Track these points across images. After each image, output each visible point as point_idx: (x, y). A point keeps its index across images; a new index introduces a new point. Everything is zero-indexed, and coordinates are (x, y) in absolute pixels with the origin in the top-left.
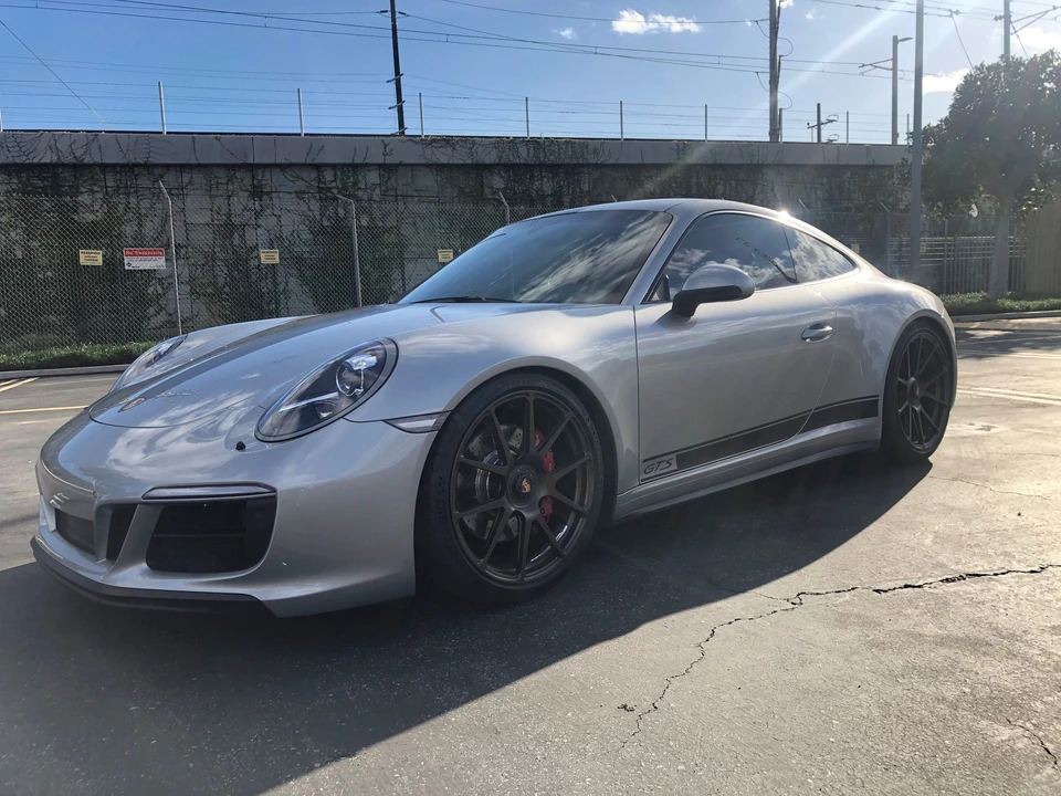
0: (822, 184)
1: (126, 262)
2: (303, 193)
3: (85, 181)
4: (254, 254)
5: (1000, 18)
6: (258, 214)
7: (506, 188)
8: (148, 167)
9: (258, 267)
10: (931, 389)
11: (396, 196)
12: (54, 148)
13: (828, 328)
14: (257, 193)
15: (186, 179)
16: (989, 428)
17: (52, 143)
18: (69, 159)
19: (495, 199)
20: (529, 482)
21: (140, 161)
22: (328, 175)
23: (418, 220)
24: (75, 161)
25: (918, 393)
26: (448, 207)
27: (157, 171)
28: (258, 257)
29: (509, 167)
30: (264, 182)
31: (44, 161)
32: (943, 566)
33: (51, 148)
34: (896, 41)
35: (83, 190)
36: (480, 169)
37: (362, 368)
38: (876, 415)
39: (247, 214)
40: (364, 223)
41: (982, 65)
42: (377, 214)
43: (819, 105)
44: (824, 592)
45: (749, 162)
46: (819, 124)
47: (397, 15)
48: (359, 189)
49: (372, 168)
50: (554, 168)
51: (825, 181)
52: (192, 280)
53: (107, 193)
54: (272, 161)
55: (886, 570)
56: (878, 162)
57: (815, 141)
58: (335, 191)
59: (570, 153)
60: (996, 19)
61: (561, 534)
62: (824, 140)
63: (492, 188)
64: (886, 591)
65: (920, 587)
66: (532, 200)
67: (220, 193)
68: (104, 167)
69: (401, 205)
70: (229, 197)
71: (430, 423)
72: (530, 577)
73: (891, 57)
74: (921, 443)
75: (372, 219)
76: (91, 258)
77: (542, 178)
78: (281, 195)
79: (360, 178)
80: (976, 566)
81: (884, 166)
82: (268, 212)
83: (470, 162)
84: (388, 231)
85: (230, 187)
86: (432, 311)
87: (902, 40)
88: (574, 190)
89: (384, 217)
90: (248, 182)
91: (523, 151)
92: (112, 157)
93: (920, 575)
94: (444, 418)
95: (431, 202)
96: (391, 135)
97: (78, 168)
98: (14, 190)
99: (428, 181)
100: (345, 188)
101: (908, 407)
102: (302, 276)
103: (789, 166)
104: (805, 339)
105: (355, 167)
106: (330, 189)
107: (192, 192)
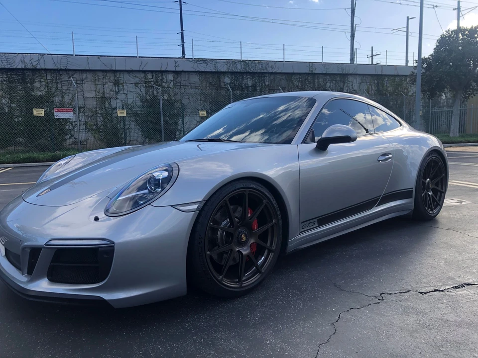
0: (374, 83)
1: (55, 115)
2: (138, 83)
3: (37, 77)
4: (115, 112)
5: (456, 9)
6: (117, 93)
7: (230, 83)
8: (67, 71)
9: (117, 117)
10: (437, 184)
11: (181, 86)
12: (23, 61)
13: (390, 156)
14: (117, 83)
15: (84, 76)
16: (461, 202)
17: (23, 59)
18: (30, 67)
19: (226, 88)
20: (245, 235)
21: (63, 68)
22: (149, 76)
23: (190, 96)
24: (33, 68)
25: (430, 186)
26: (204, 91)
27: (70, 73)
28: (117, 113)
29: (232, 73)
30: (120, 79)
31: (18, 67)
32: (453, 279)
33: (22, 62)
34: (408, 19)
35: (36, 81)
36: (218, 74)
37: (161, 178)
38: (412, 197)
39: (112, 93)
40: (166, 98)
41: (449, 30)
42: (172, 93)
43: (372, 47)
44: (393, 293)
45: (341, 73)
46: (372, 56)
47: (182, 3)
48: (164, 82)
49: (169, 73)
50: (253, 74)
51: (376, 82)
52: (86, 123)
53: (47, 83)
54: (124, 69)
55: (424, 280)
56: (400, 74)
57: (371, 63)
58: (153, 83)
59: (260, 67)
60: (454, 9)
61: (260, 261)
62: (374, 63)
63: (224, 83)
64: (425, 293)
65: (442, 291)
66: (243, 89)
67: (100, 83)
68: (46, 70)
69: (183, 90)
70: (104, 85)
71: (195, 207)
72: (245, 284)
73: (406, 26)
74: (432, 210)
75: (169, 96)
76: (39, 112)
77: (247, 78)
78: (128, 84)
79: (164, 77)
80: (469, 279)
81: (403, 76)
82: (122, 92)
83: (215, 71)
84: (176, 101)
85: (104, 81)
86: (198, 146)
87: (411, 18)
88: (262, 84)
89: (175, 95)
90: (112, 78)
91: (239, 66)
92: (50, 66)
93: (441, 284)
94: (202, 204)
95: (197, 89)
96: (179, 58)
97: (34, 70)
98: (4, 80)
99: (195, 79)
100: (157, 81)
101: (426, 193)
102: (137, 121)
103: (360, 75)
104: (379, 161)
105: (162, 72)
106: (150, 82)
107: (87, 83)
